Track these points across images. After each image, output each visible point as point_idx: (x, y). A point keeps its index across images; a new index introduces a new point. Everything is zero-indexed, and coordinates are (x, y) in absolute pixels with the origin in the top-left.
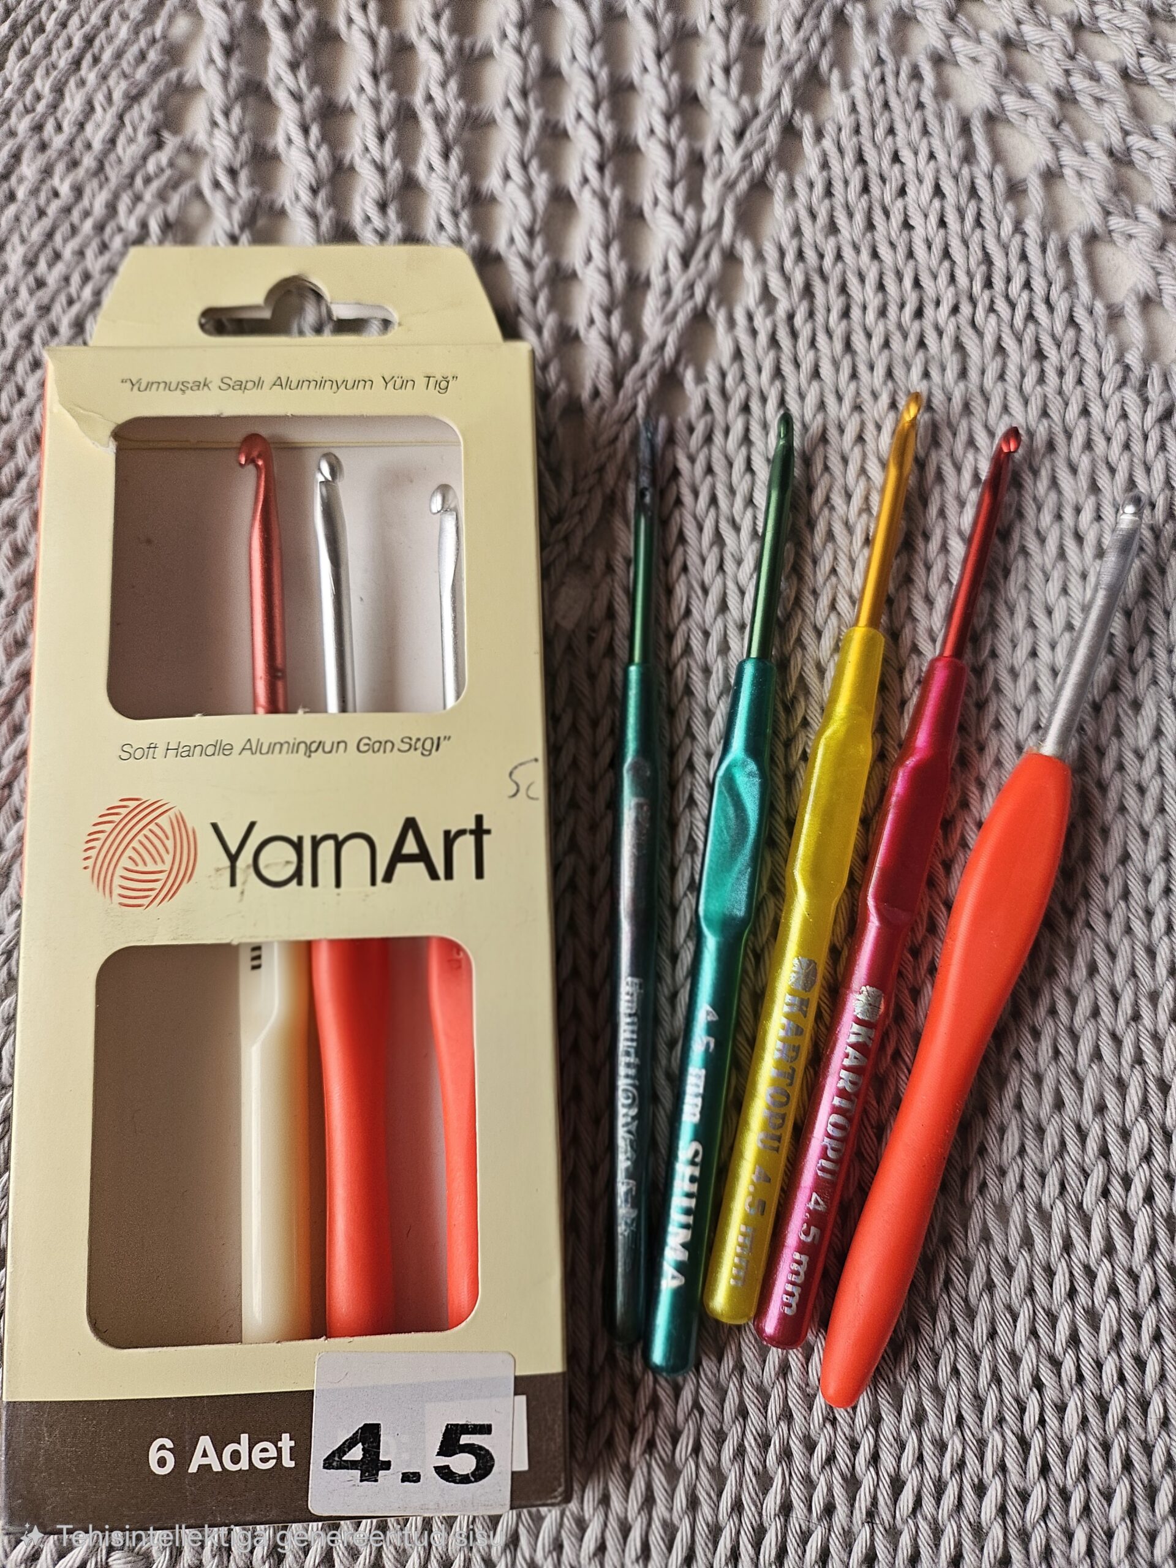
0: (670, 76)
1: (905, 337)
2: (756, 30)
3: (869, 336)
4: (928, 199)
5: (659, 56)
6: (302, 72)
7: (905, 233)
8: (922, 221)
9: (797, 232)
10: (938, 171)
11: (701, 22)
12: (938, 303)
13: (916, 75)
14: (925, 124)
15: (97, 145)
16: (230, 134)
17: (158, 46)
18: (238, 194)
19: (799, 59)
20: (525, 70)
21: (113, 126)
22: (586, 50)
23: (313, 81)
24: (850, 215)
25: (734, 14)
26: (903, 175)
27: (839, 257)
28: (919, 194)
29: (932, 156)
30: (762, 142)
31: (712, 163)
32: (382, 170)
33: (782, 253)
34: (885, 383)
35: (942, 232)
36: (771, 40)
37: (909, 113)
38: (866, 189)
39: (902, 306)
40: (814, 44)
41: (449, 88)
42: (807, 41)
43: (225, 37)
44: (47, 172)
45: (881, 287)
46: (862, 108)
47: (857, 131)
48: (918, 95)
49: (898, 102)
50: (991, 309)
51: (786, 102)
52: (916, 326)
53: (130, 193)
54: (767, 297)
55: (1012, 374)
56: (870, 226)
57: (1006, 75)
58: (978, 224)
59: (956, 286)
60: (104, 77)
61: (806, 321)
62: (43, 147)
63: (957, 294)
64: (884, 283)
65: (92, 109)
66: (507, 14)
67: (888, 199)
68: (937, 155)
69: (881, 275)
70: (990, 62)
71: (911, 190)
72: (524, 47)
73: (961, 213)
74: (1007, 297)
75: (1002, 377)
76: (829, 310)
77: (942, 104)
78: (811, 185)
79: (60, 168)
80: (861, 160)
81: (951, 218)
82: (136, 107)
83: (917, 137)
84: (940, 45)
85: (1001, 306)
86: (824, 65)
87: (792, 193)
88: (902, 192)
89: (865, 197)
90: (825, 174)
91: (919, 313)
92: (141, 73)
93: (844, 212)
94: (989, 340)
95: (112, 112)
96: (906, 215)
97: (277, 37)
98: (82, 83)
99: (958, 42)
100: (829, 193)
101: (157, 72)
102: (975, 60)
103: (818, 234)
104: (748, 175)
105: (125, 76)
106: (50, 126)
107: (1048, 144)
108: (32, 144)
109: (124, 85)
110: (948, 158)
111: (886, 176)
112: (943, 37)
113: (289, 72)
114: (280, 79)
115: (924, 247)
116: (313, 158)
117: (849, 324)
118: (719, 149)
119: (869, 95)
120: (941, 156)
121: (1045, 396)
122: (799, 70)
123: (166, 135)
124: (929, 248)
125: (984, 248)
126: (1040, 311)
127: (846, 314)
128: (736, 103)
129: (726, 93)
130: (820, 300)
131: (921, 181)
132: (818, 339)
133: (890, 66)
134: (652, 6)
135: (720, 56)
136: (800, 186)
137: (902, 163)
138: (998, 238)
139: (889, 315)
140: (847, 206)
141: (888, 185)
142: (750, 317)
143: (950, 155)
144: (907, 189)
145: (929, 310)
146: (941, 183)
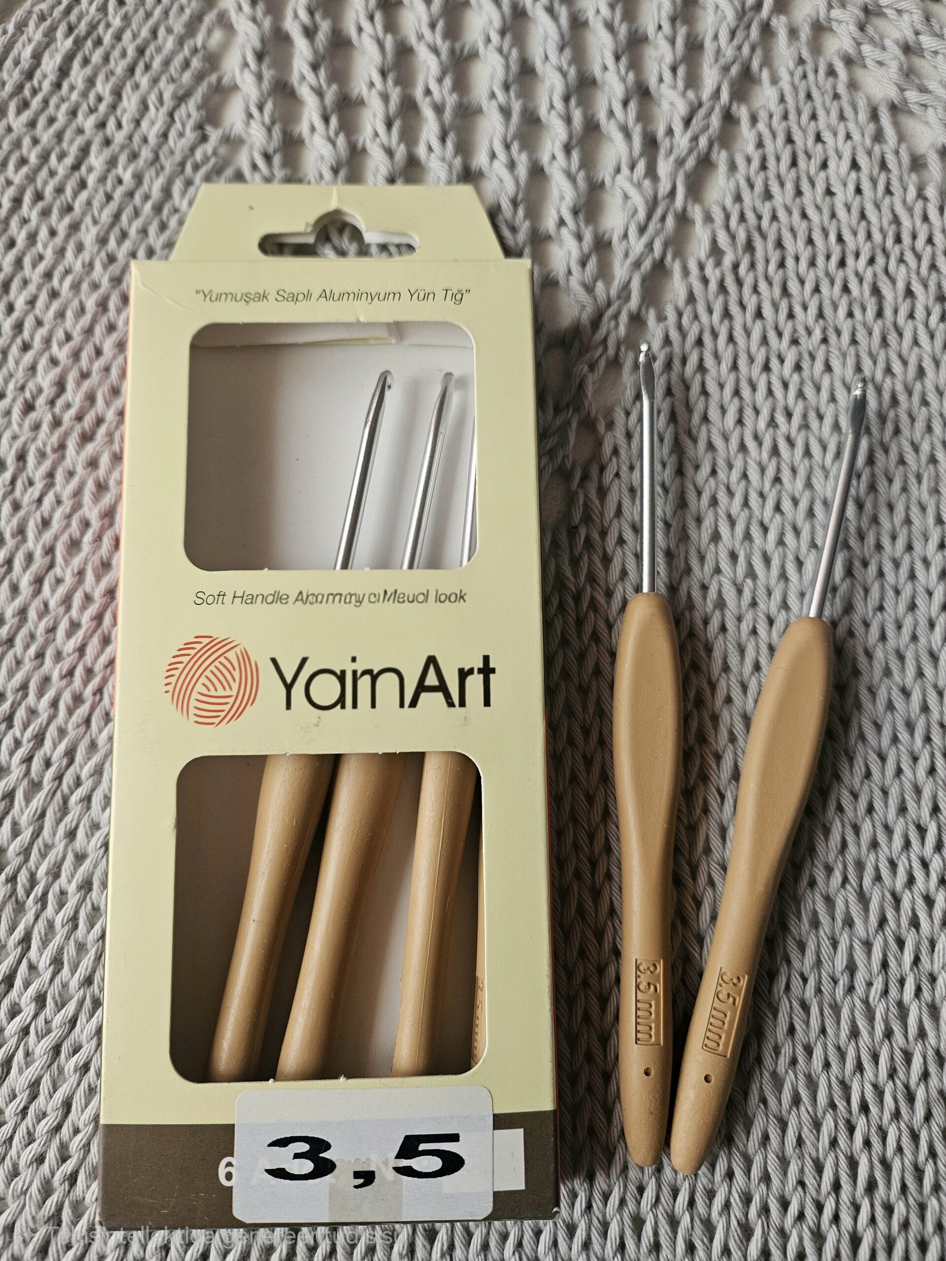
0: (627, 73)
1: (832, 283)
2: (696, 36)
3: (802, 282)
4: (846, 171)
6: (322, 73)
7: (828, 199)
8: (842, 189)
9: (738, 198)
10: (854, 149)
12: (857, 255)
15: (152, 140)
16: (263, 124)
17: (200, 55)
18: (273, 174)
20: (507, 67)
21: (165, 122)
22: (557, 53)
23: (331, 80)
24: (782, 184)
25: (678, 24)
26: (825, 151)
27: (774, 217)
28: (839, 168)
29: (848, 137)
30: (707, 127)
31: (664, 144)
32: (390, 153)
33: (727, 217)
34: (817, 321)
35: (858, 198)
37: (828, 103)
38: (794, 163)
39: (828, 257)
41: (444, 82)
43: (258, 45)
44: (112, 163)
45: (810, 241)
46: (789, 98)
47: (785, 117)
49: (819, 94)
50: (901, 260)
52: (841, 273)
53: (182, 177)
55: (920, 313)
56: (799, 193)
58: (888, 191)
59: (872, 242)
60: (155, 81)
61: (749, 270)
62: (107, 142)
64: (813, 237)
65: (147, 108)
66: (491, 22)
67: (812, 171)
69: (810, 231)
71: (832, 164)
72: (505, 49)
73: (874, 182)
74: (913, 249)
75: (911, 316)
76: (767, 261)
77: (855, 94)
78: (749, 160)
79: (123, 159)
80: (790, 140)
81: (866, 186)
82: (183, 106)
85: (909, 257)
86: (755, 64)
87: (733, 167)
88: (824, 165)
90: (760, 151)
91: (842, 263)
92: (187, 77)
94: (901, 285)
95: (164, 110)
97: (301, 44)
98: (137, 86)
99: (866, 49)
100: (763, 167)
101: (200, 77)
103: (756, 200)
104: (695, 153)
105: (172, 80)
106: (111, 124)
108: (97, 141)
109: (172, 88)
110: (862, 138)
113: (310, 71)
114: (303, 78)
115: (844, 209)
116: (333, 143)
117: (785, 273)
119: (795, 89)
120: (856, 136)
123: (209, 129)
124: (849, 210)
125: (893, 211)
127: (782, 265)
129: (674, 87)
130: (759, 254)
131: (840, 158)
132: (759, 285)
136: (740, 161)
137: (824, 142)
138: (904, 202)
139: (818, 264)
140: (779, 177)
141: (813, 161)
142: (702, 267)
143: (863, 135)
144: (828, 163)
145: (850, 261)
146: (857, 158)
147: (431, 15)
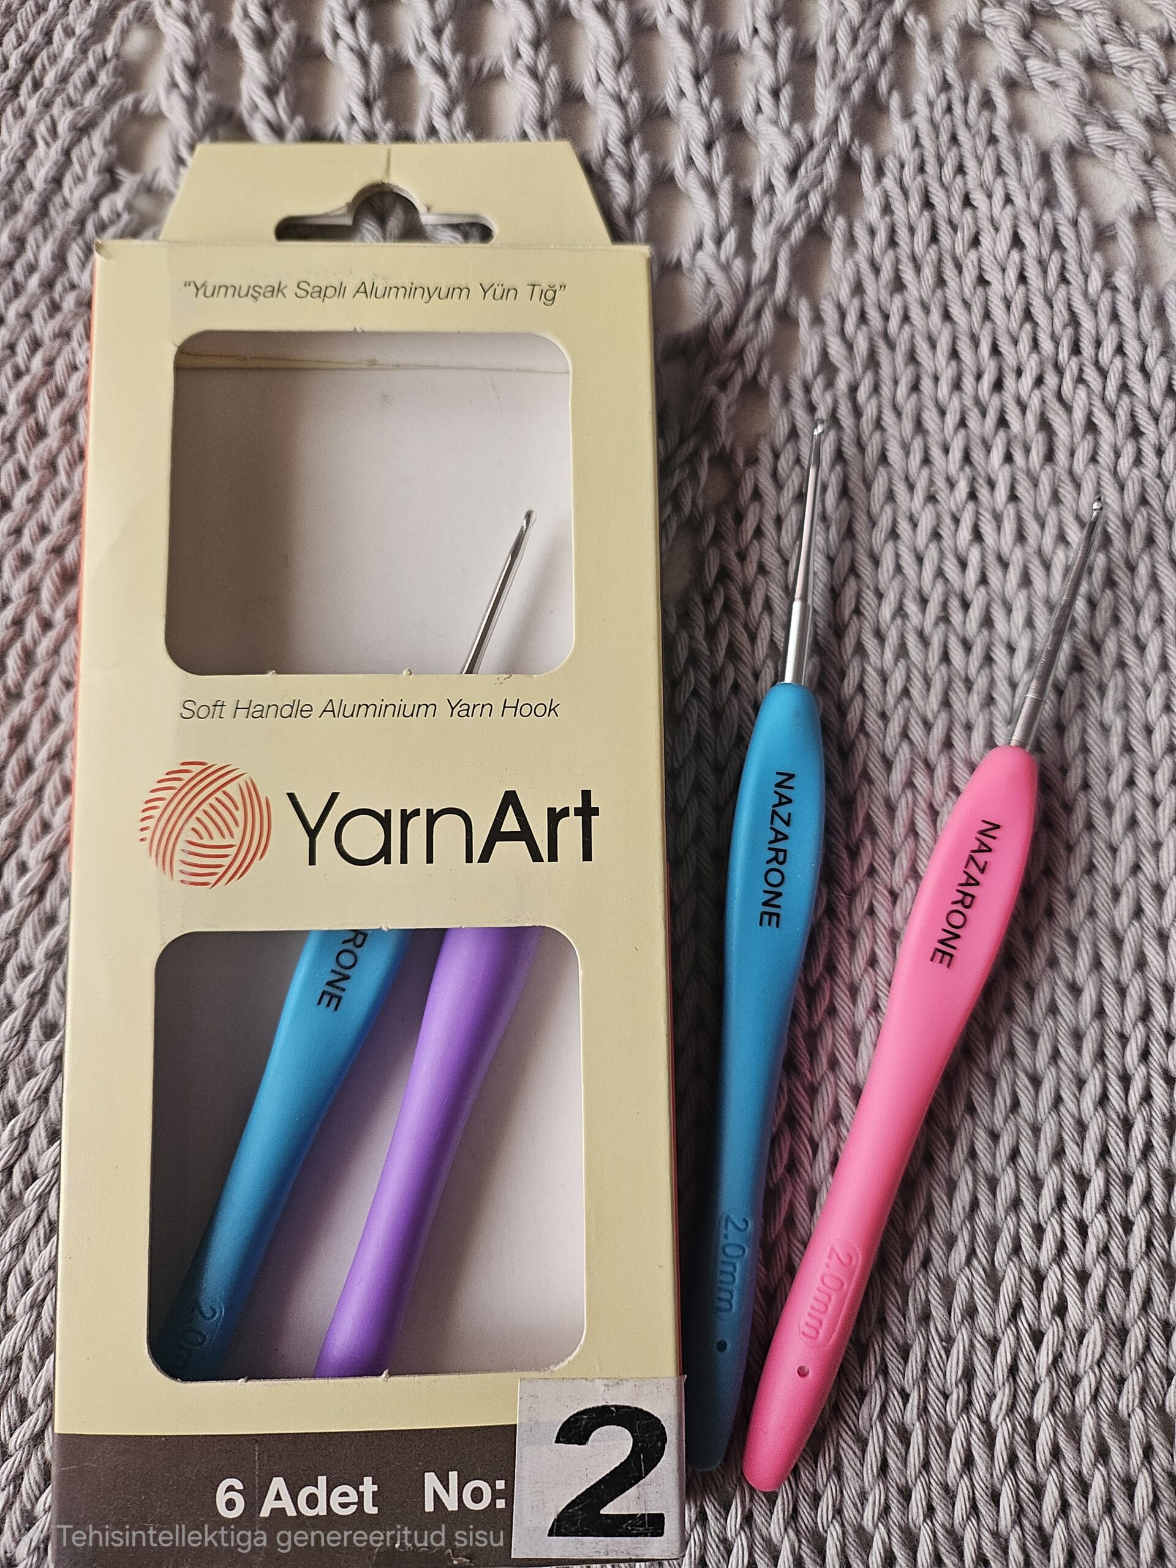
0: (710, 101)
1: (984, 413)
2: (807, 42)
3: (942, 413)
4: (1006, 249)
5: (698, 79)
6: (281, 99)
7: (980, 290)
8: (999, 276)
9: (858, 289)
10: (1016, 217)
11: (743, 36)
12: (1019, 373)
13: (987, 103)
14: (999, 161)
15: (39, 184)
17: (110, 67)
19: (857, 78)
20: (542, 98)
21: (56, 163)
22: (612, 71)
23: (294, 110)
24: (918, 269)
25: (781, 26)
26: (976, 220)
27: (906, 318)
28: (996, 244)
29: (1008, 200)
30: (819, 179)
31: (762, 205)
33: (843, 316)
34: (962, 468)
35: (1022, 289)
36: (824, 53)
37: (980, 150)
38: (934, 238)
39: (979, 377)
40: (873, 60)
42: (864, 57)
43: (190, 57)
45: (954, 354)
46: (926, 141)
47: (921, 169)
48: (990, 127)
49: (968, 136)
50: (1080, 380)
51: (844, 130)
52: (996, 400)
53: (80, 241)
54: (827, 367)
55: (1105, 455)
56: (941, 282)
57: (1091, 103)
58: (1063, 279)
59: (1039, 353)
60: (47, 105)
61: (870, 397)
63: (1041, 363)
64: (958, 349)
65: (34, 144)
66: (520, 29)
67: (959, 250)
68: (1013, 198)
69: (954, 340)
70: (1072, 87)
71: (986, 239)
72: (541, 70)
73: (1043, 266)
74: (1097, 363)
75: (1093, 459)
76: (896, 382)
77: (1018, 137)
78: (872, 232)
80: (928, 204)
81: (1032, 272)
82: (85, 140)
83: (991, 178)
84: (1014, 69)
85: (1091, 375)
86: (883, 86)
87: (851, 242)
88: (975, 242)
89: (934, 247)
90: (887, 219)
91: (998, 386)
92: (90, 99)
93: (910, 265)
94: (1079, 416)
95: (57, 147)
96: (981, 268)
97: (251, 57)
98: (21, 112)
99: (1034, 65)
100: (892, 243)
101: (109, 99)
102: (1054, 84)
103: (882, 292)
104: (804, 218)
105: (72, 104)
107: (1140, 183)
109: (69, 114)
110: (1027, 203)
111: (956, 222)
112: (1017, 59)
113: (265, 98)
114: (255, 107)
115: (1002, 306)
117: (919, 399)
118: (770, 188)
119: (935, 127)
120: (1019, 199)
121: (1144, 480)
122: (857, 91)
123: (122, 173)
124: (1008, 307)
125: (1070, 308)
126: (1135, 380)
127: (915, 387)
128: (788, 133)
129: (776, 121)
130: (886, 371)
131: (997, 230)
132: (884, 417)
133: (957, 92)
134: (687, 20)
135: (768, 78)
136: (861, 233)
137: (974, 208)
138: (1085, 294)
139: (964, 387)
140: (914, 258)
141: (959, 233)
142: (807, 389)
143: (1029, 199)
144: (981, 239)
145: (1009, 382)
146: (1020, 231)
147: (435, 16)
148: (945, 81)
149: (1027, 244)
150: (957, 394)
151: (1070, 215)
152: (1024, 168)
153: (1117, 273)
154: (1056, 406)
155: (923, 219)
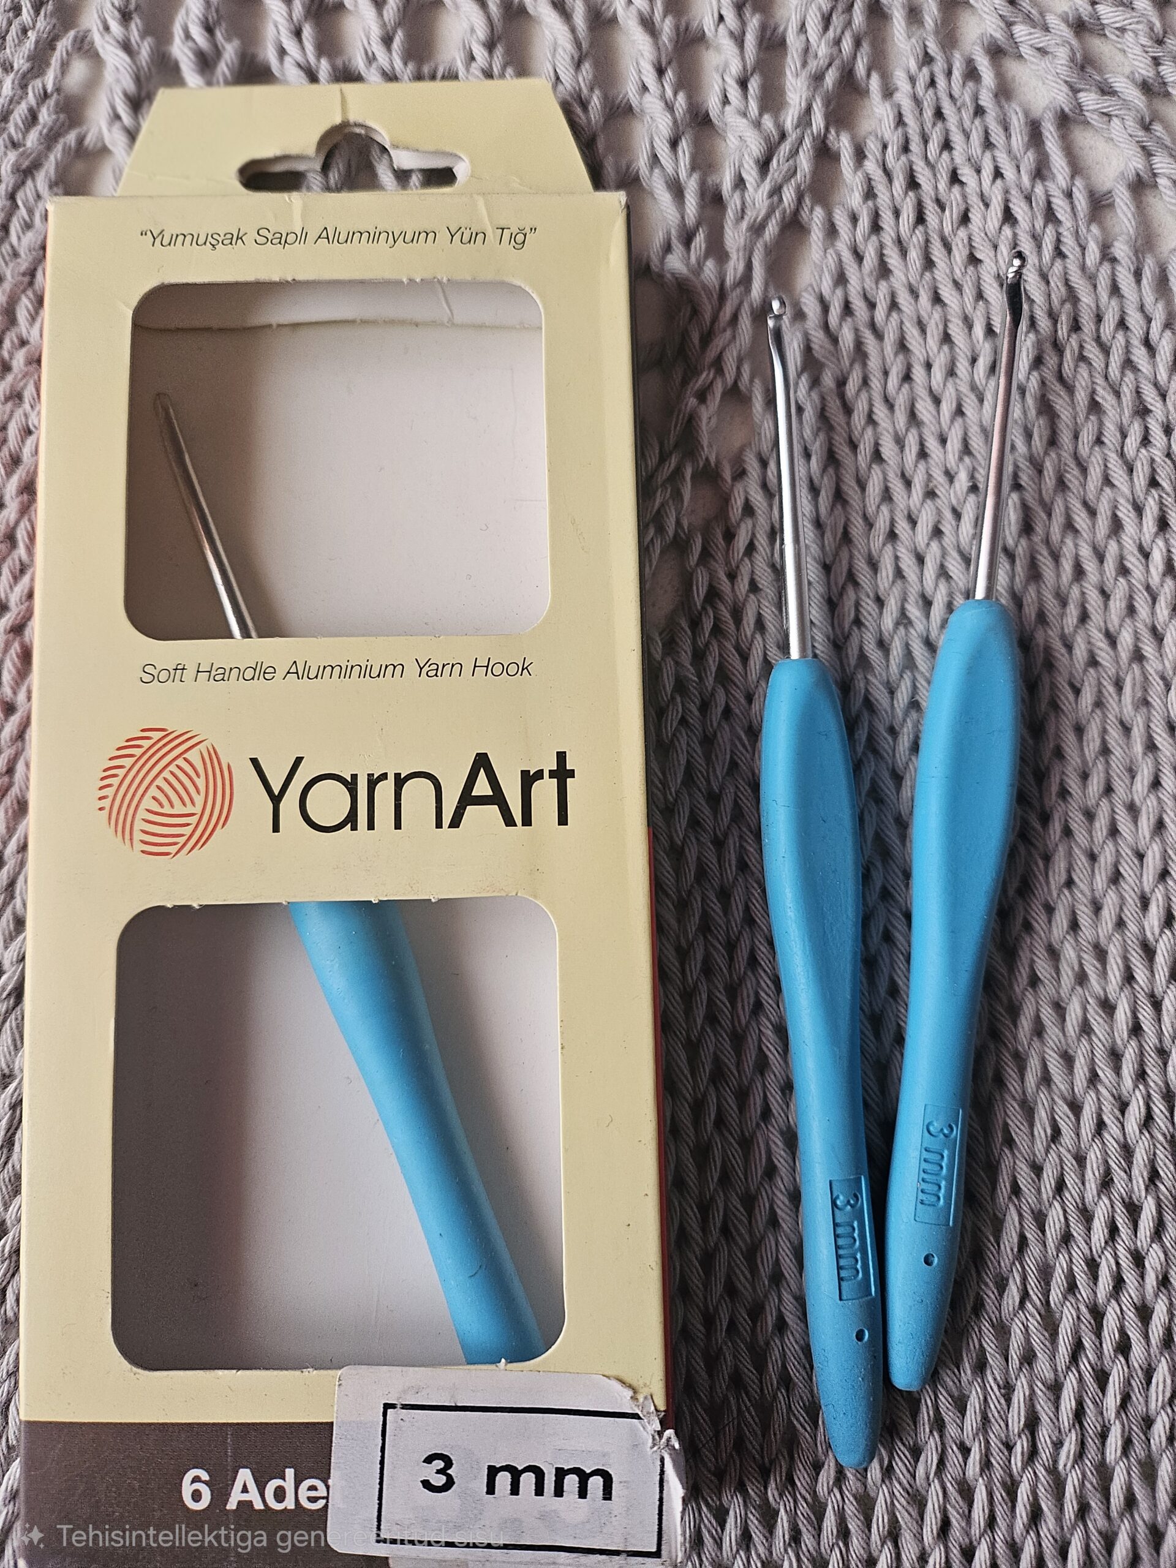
5: (660, 72)
11: (708, 24)
13: (972, 73)
14: (987, 133)
19: (830, 65)
36: (794, 42)
40: (847, 45)
42: (838, 42)
48: (976, 98)
51: (818, 120)
54: (811, 363)
57: (1083, 68)
63: (1039, 342)
68: (1003, 171)
70: (1062, 54)
83: (979, 152)
84: (999, 35)
89: (920, 228)
93: (896, 249)
96: (971, 246)
102: (1042, 51)
107: (1138, 149)
111: (943, 200)
112: (1003, 25)
118: (740, 183)
121: (1153, 461)
122: (830, 79)
126: (1139, 355)
128: (757, 124)
133: (939, 67)
134: (648, 9)
135: (735, 67)
148: (926, 54)
149: (1019, 218)
150: (950, 379)
151: (1064, 186)
152: (1014, 138)
153: (1116, 244)
154: (1058, 387)
155: (908, 199)
